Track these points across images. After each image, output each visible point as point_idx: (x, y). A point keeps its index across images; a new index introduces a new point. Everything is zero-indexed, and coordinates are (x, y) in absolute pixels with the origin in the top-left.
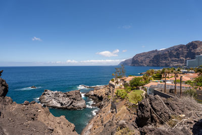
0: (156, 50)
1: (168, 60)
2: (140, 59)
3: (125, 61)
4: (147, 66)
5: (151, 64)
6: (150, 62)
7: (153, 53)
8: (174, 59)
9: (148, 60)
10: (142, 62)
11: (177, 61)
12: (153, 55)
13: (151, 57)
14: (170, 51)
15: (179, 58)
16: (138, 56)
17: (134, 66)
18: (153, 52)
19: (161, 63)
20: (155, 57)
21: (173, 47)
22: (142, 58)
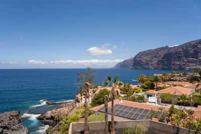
0: (167, 46)
1: (183, 60)
2: (145, 59)
3: (124, 62)
4: (155, 68)
5: (160, 66)
6: (158, 64)
7: (162, 51)
8: (191, 59)
9: (155, 61)
10: (147, 64)
11: (195, 62)
12: (162, 54)
13: (160, 56)
14: (185, 48)
15: (197, 58)
16: (141, 54)
17: (136, 68)
18: (163, 49)
19: (173, 65)
20: (166, 56)
21: (190, 43)
22: (148, 58)
